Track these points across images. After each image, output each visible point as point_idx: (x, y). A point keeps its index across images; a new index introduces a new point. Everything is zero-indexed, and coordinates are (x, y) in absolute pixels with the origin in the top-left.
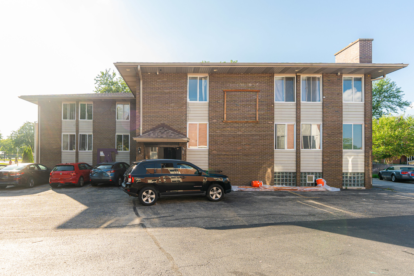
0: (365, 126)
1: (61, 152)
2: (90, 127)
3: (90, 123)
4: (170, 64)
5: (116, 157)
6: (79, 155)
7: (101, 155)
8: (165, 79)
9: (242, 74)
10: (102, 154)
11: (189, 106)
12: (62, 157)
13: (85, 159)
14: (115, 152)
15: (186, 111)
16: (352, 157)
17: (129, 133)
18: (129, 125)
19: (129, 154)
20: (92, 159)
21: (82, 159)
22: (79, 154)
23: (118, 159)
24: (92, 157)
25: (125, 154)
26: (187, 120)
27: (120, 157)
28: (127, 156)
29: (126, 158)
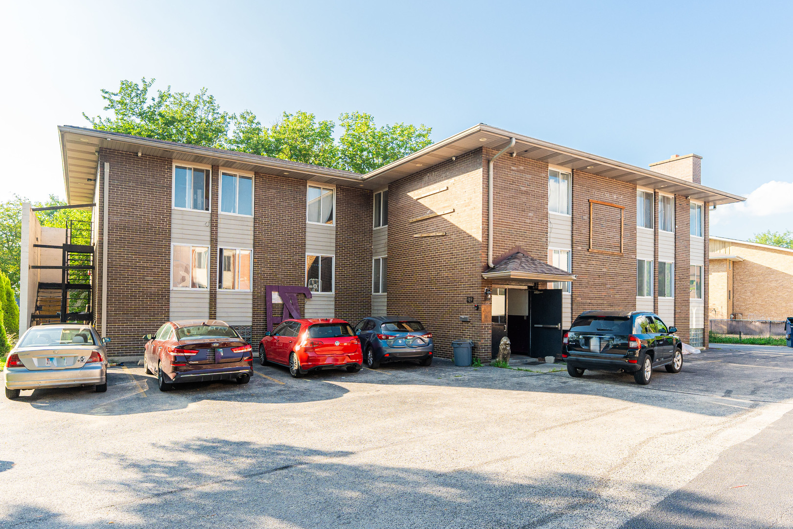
0: (705, 268)
1: (168, 291)
2: (246, 232)
3: (246, 223)
4: (554, 146)
5: (306, 307)
6: (218, 301)
7: (273, 302)
8: (522, 168)
9: (607, 178)
10: (276, 298)
11: (552, 221)
12: (171, 305)
13: (234, 310)
14: (306, 294)
15: (547, 229)
16: (696, 309)
17: (333, 254)
18: (334, 237)
19: (333, 299)
20: (251, 310)
21: (226, 310)
22: (218, 296)
23: (311, 311)
24: (251, 306)
25: (326, 299)
26: (548, 243)
27: (314, 307)
28: (329, 303)
29: (326, 307)
